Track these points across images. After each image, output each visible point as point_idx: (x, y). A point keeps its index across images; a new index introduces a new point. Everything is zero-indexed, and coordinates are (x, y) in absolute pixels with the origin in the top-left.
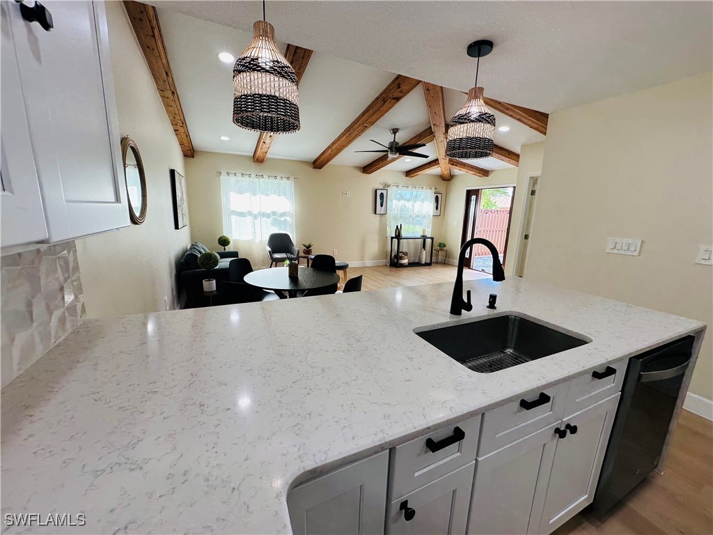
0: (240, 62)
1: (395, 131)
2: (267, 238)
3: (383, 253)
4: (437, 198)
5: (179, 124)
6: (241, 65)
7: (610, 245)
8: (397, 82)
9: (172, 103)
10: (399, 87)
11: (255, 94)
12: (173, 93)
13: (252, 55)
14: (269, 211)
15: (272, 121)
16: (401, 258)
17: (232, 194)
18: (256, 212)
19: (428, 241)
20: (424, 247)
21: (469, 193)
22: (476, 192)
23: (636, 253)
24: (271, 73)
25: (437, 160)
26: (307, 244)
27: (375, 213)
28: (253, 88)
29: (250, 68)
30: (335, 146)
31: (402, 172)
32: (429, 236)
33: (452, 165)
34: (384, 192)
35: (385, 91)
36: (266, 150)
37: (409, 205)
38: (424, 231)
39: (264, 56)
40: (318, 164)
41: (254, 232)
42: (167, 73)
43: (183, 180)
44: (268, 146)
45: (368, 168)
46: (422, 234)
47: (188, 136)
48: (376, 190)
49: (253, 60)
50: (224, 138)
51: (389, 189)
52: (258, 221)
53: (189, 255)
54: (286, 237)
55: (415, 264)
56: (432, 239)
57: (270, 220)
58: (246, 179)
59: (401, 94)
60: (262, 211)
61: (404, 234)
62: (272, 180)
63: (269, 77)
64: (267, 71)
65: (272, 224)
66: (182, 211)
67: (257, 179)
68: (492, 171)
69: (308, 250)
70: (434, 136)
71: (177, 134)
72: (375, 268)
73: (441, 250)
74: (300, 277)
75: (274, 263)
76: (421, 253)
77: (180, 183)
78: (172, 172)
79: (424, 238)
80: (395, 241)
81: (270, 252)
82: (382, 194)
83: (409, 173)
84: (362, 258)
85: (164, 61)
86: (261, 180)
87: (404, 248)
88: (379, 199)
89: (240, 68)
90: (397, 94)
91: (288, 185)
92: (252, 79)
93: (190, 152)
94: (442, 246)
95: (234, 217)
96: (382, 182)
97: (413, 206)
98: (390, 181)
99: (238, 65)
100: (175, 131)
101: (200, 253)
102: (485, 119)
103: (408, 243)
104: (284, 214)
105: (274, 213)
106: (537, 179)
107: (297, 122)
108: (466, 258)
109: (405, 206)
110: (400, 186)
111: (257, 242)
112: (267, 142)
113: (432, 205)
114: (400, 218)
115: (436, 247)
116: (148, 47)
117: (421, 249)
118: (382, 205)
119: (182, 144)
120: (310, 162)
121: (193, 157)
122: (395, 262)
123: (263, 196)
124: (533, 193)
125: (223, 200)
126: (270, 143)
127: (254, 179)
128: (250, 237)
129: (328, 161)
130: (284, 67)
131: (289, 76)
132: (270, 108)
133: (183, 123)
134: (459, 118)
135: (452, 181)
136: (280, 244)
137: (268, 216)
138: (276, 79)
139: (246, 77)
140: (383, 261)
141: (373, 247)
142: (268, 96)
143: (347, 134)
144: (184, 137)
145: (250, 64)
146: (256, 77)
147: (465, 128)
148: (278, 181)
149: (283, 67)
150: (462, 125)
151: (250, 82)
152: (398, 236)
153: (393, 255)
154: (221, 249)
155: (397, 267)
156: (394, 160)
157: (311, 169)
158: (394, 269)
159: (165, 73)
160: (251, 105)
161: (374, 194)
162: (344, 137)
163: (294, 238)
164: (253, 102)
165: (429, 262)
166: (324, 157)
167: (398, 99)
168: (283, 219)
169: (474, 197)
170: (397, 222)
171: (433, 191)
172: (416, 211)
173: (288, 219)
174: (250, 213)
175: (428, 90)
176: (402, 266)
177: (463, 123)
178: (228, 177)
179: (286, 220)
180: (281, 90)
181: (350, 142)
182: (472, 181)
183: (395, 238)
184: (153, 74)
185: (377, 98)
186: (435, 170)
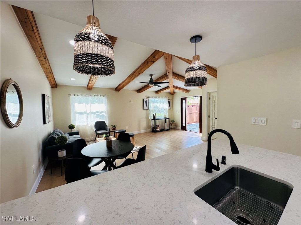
0: (79, 35)
1: (151, 75)
2: (94, 124)
3: (148, 126)
4: (169, 102)
5: (49, 73)
6: (79, 37)
7: (253, 121)
8: (153, 55)
9: (45, 63)
10: (154, 57)
11: (88, 53)
12: (45, 58)
13: (86, 32)
14: (95, 111)
15: (98, 70)
16: (157, 128)
17: (77, 105)
18: (88, 112)
19: (167, 120)
20: (166, 122)
21: (182, 99)
22: (185, 99)
23: (266, 124)
24: (98, 42)
25: (169, 86)
26: (114, 125)
27: (144, 109)
28: (86, 50)
29: (85, 39)
30: (125, 82)
31: (154, 92)
32: (167, 117)
33: (175, 88)
34: (147, 100)
35: (148, 59)
36: (93, 84)
37: (158, 105)
38: (165, 116)
39: (93, 32)
40: (118, 89)
41: (87, 122)
42: (41, 49)
43: (50, 99)
44: (94, 82)
45: (140, 91)
46: (164, 117)
47: (53, 78)
48: (144, 99)
49: (86, 34)
50: (73, 79)
51: (149, 99)
52: (89, 116)
53: (51, 137)
54: (103, 123)
55: (163, 130)
56: (169, 119)
57: (95, 115)
58: (84, 97)
59: (155, 60)
60: (91, 111)
61: (157, 117)
62: (96, 97)
63: (96, 44)
64: (95, 41)
65: (96, 117)
66: (48, 114)
67: (89, 97)
68: (190, 90)
69: (114, 128)
70: (168, 77)
71: (47, 78)
72: (145, 134)
73: (173, 123)
74: (113, 147)
75: (98, 136)
76: (164, 125)
77: (48, 100)
78: (43, 96)
79: (165, 118)
80: (154, 121)
81: (95, 130)
82: (146, 101)
83: (157, 92)
84: (139, 130)
85: (40, 43)
86: (91, 97)
87: (157, 124)
88: (145, 103)
89: (78, 39)
90: (153, 60)
91: (104, 99)
92: (86, 45)
93: (54, 86)
94: (173, 121)
95: (77, 115)
96: (146, 96)
97: (160, 105)
98: (149, 96)
99: (77, 37)
100: (46, 76)
101: (58, 135)
102: (203, 69)
103: (159, 121)
104: (102, 112)
105: (97, 112)
106: (210, 93)
107: (113, 70)
108: (184, 126)
109: (156, 106)
110: (154, 97)
111: (89, 126)
112: (94, 80)
113: (167, 104)
114: (155, 111)
115: (171, 122)
116: (30, 36)
117: (164, 123)
118: (146, 106)
119: (50, 82)
120: (114, 89)
121: (56, 88)
122: (154, 130)
123: (92, 104)
124: (209, 99)
125: (72, 107)
126: (95, 81)
127: (87, 97)
128: (85, 124)
129: (122, 88)
130: (106, 40)
131: (108, 44)
132: (98, 61)
133: (50, 72)
134: (191, 69)
135: (175, 94)
136: (100, 126)
137: (94, 113)
138: (101, 45)
139: (82, 44)
140: (148, 130)
141: (144, 124)
142: (96, 55)
143: (131, 77)
144: (51, 79)
145: (85, 36)
146: (88, 44)
147: (195, 73)
148: (99, 97)
149: (104, 39)
150: (193, 72)
151: (85, 47)
152: (154, 119)
153: (153, 127)
154: (70, 131)
155: (155, 132)
156: (151, 87)
157: (115, 92)
158: (154, 133)
159: (40, 49)
160: (85, 60)
161: (143, 101)
162: (130, 78)
163: (107, 123)
164: (87, 58)
165: (168, 128)
166: (120, 86)
167: (154, 62)
168: (101, 114)
169: (184, 101)
170: (154, 112)
171: (167, 99)
172: (161, 108)
173: (104, 114)
174: (85, 112)
175: (166, 58)
176: (157, 131)
177: (193, 71)
178: (74, 96)
179: (103, 114)
180: (104, 52)
181: (132, 80)
182: (183, 95)
183: (153, 119)
184: (34, 50)
185: (144, 62)
186: (168, 91)
